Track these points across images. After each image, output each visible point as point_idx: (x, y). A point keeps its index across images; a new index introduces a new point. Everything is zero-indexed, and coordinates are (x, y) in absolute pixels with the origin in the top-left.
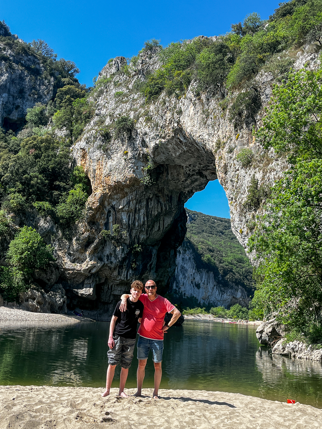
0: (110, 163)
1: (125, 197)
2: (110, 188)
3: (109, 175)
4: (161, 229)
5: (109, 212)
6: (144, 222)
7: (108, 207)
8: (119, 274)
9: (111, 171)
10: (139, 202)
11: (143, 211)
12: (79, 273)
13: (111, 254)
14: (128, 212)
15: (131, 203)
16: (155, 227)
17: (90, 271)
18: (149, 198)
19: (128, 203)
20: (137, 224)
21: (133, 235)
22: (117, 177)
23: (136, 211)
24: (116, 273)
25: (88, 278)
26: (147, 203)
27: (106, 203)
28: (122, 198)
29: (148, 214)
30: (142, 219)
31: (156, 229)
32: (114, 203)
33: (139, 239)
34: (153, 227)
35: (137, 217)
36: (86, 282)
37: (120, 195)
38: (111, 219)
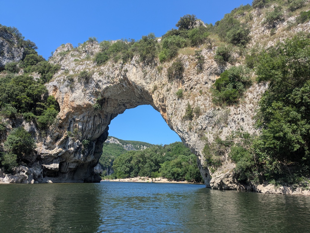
0: (74, 95)
1: (81, 114)
2: (73, 108)
3: (73, 101)
4: (100, 132)
6: (91, 128)
7: (71, 119)
8: (74, 156)
10: (90, 117)
11: (91, 122)
12: (50, 156)
14: (83, 122)
16: (97, 131)
17: (57, 155)
18: (95, 116)
19: (84, 117)
20: (87, 129)
21: (84, 135)
22: (78, 103)
23: (87, 122)
24: (72, 156)
25: (56, 158)
26: (94, 118)
27: (70, 117)
28: (80, 114)
29: (94, 124)
30: (90, 127)
31: (97, 132)
32: (75, 117)
33: (87, 137)
34: (96, 131)
35: (87, 125)
36: (54, 161)
37: (79, 113)
38: (72, 126)
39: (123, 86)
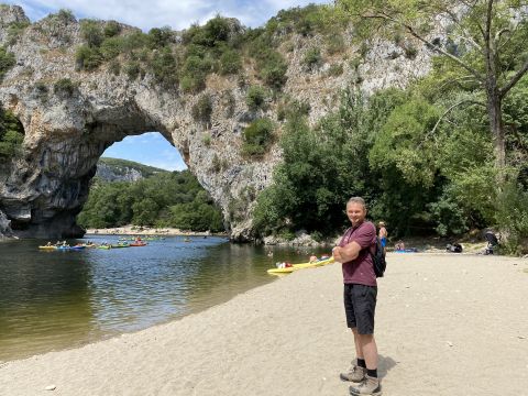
1: (61, 141)
2: (49, 133)
3: (47, 123)
5: (45, 151)
8: (52, 201)
9: (51, 120)
10: (74, 146)
11: (76, 154)
14: (63, 153)
15: (67, 147)
17: (28, 200)
18: (82, 144)
20: (69, 163)
21: (66, 171)
24: (49, 201)
26: (80, 148)
27: (43, 145)
29: (80, 156)
30: (75, 160)
31: (84, 167)
32: (50, 146)
33: (69, 175)
34: (82, 165)
35: (70, 158)
36: (23, 208)
37: (58, 140)
38: (47, 157)
39: (129, 111)
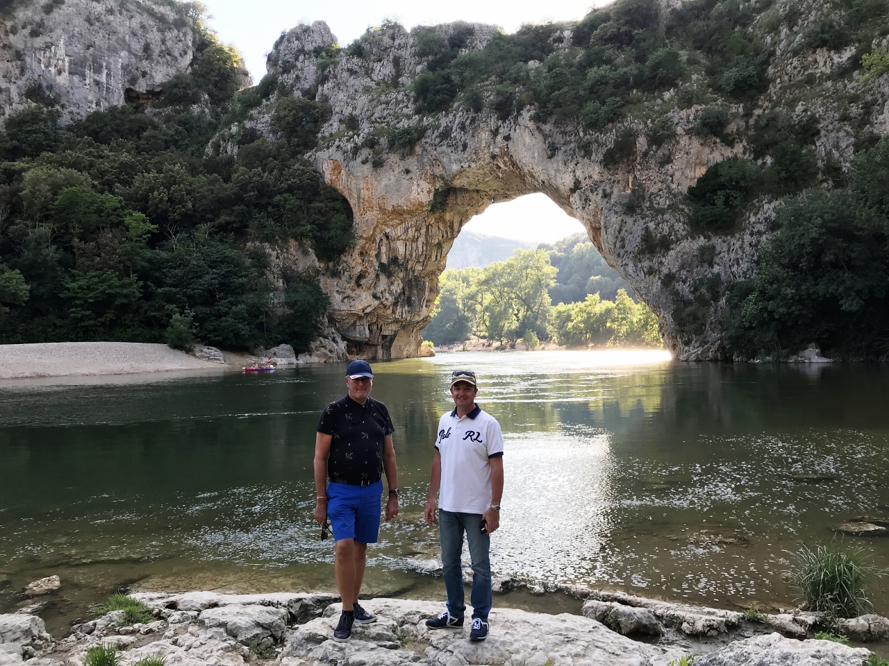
0: (384, 182)
1: (402, 223)
2: (385, 212)
3: (383, 198)
5: (381, 240)
6: (422, 252)
7: (380, 235)
8: (394, 312)
9: (387, 192)
10: (419, 229)
11: (422, 239)
12: (351, 314)
13: (385, 290)
14: (405, 240)
15: (410, 230)
17: (364, 311)
19: (407, 230)
20: (414, 254)
22: (396, 201)
23: (415, 240)
24: (389, 311)
25: (361, 318)
26: (428, 230)
27: (378, 230)
28: (399, 224)
29: (427, 243)
30: (420, 249)
32: (388, 230)
33: (414, 271)
35: (414, 245)
37: (397, 221)
38: (384, 249)
39: (499, 168)
